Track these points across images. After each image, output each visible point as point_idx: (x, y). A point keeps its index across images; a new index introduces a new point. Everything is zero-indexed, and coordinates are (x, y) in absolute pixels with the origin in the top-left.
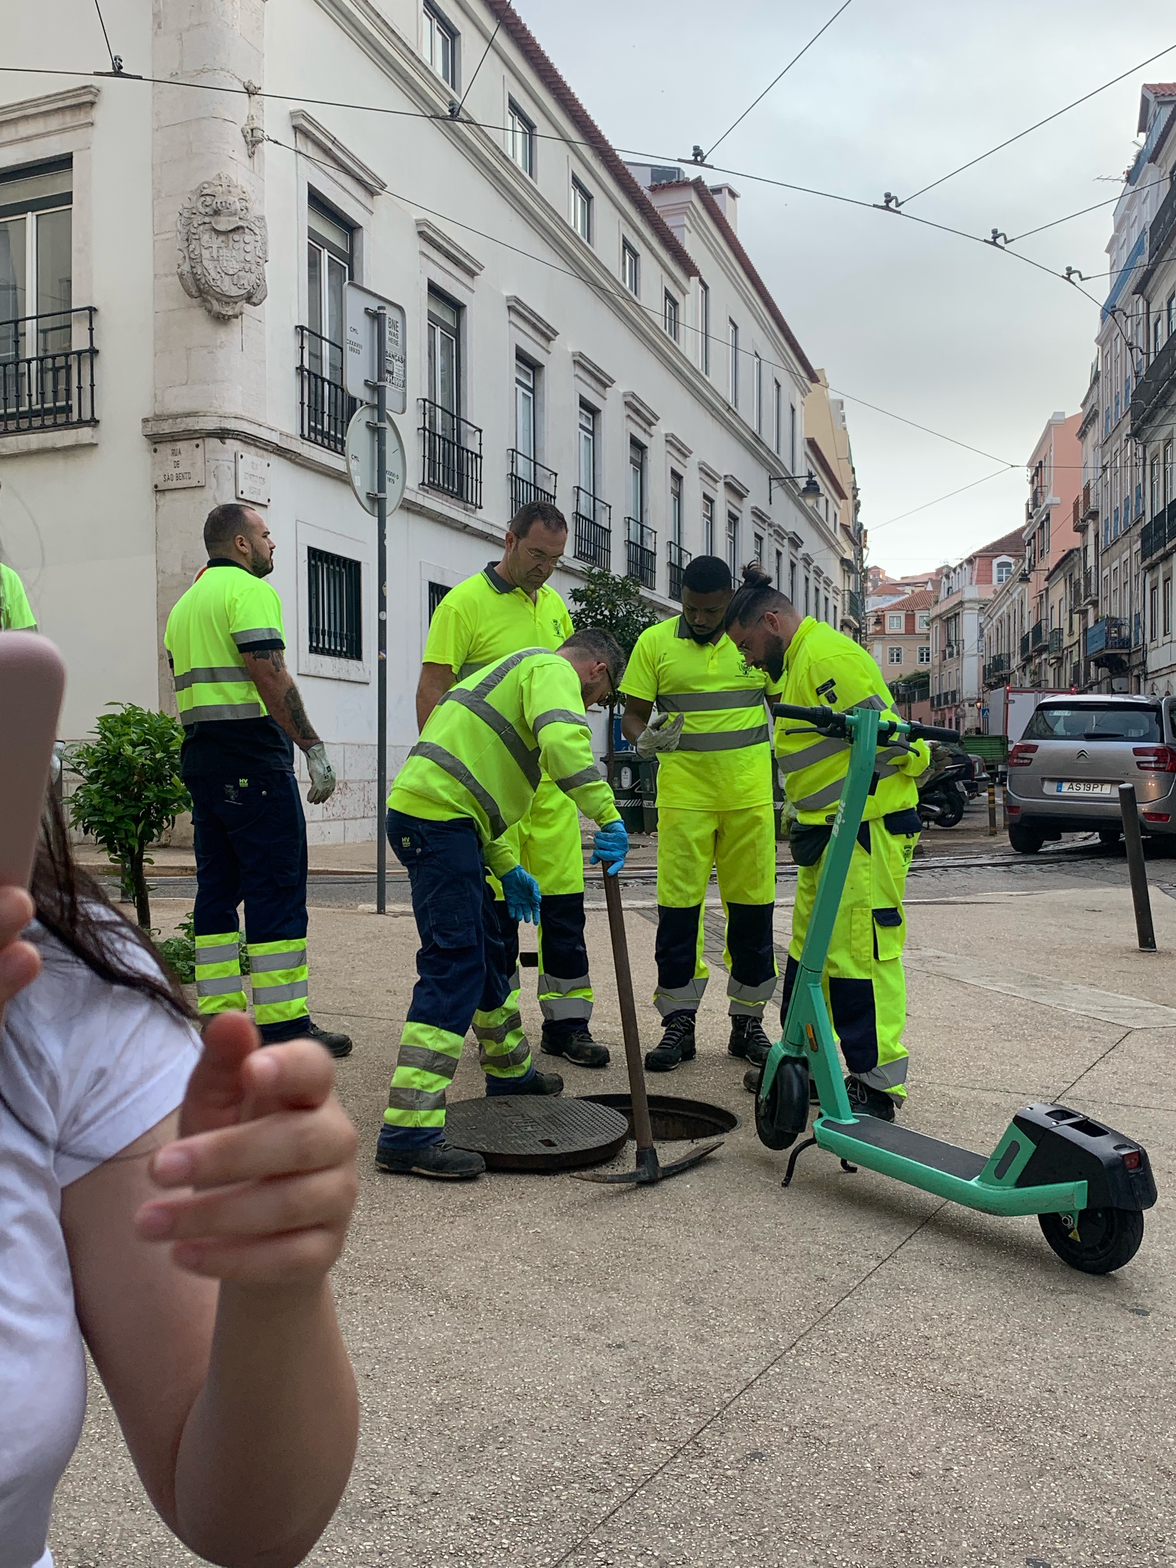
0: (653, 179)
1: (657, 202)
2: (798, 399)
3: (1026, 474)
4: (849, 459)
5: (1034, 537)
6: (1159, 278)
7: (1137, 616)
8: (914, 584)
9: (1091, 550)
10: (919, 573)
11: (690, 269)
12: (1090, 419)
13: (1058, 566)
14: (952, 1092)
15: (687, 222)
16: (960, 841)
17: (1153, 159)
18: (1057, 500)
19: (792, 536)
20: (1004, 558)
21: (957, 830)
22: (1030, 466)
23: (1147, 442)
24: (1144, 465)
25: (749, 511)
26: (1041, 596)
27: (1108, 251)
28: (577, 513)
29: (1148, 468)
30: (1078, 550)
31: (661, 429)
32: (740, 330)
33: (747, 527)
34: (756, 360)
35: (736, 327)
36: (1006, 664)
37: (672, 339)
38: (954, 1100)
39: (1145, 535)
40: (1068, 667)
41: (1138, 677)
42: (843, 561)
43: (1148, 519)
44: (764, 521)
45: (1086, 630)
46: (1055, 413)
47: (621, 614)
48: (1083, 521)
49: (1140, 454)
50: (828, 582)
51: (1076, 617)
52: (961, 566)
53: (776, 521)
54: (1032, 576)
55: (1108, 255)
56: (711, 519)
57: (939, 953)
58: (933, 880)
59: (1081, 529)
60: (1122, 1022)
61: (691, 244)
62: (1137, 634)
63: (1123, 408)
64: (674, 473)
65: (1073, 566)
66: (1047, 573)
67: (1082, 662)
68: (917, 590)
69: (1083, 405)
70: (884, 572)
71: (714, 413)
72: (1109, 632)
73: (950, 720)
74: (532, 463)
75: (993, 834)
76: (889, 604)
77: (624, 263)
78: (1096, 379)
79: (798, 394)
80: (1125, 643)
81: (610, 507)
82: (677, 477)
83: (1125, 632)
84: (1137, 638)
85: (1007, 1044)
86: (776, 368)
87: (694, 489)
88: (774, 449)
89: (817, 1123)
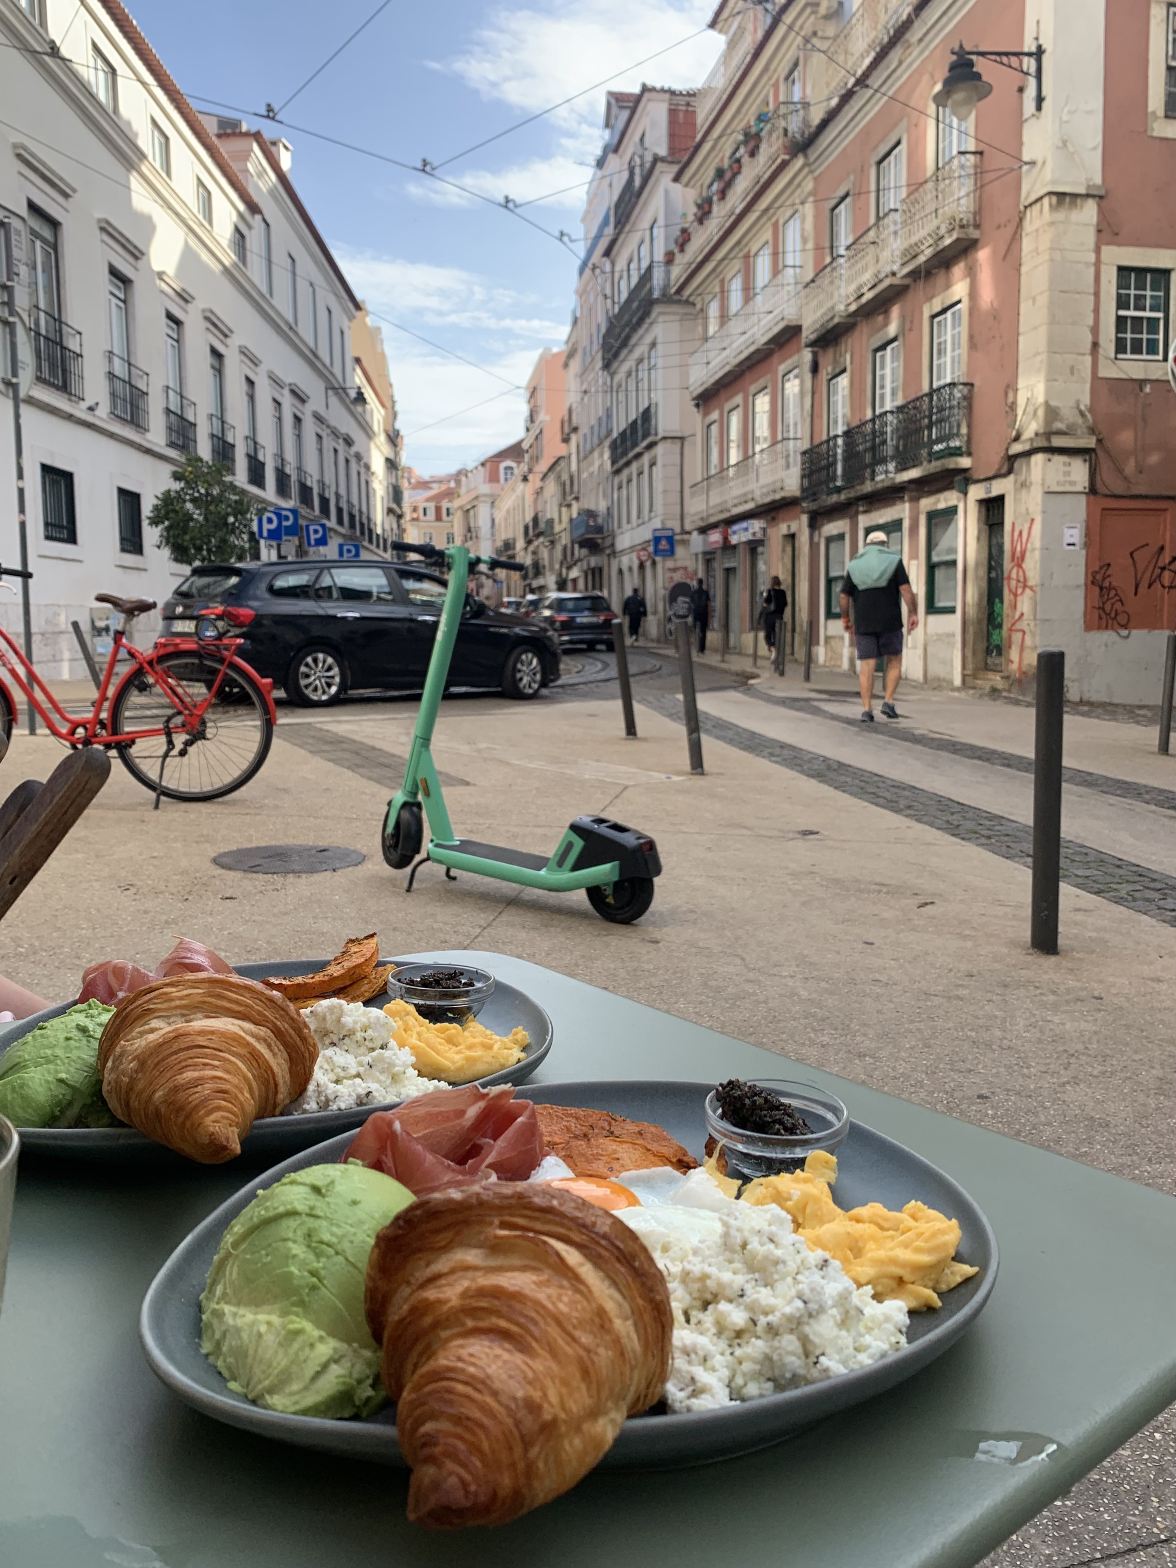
0: (218, 127)
1: (224, 148)
2: (346, 324)
3: (524, 395)
4: (387, 376)
5: (531, 446)
6: (621, 245)
7: (608, 509)
8: (441, 482)
9: (574, 458)
10: (441, 474)
11: (256, 210)
12: (571, 355)
13: (549, 469)
15: (250, 167)
17: (616, 150)
18: (548, 418)
19: (345, 436)
20: (509, 463)
22: (527, 388)
23: (614, 372)
24: (612, 391)
25: (311, 413)
26: (538, 493)
28: (168, 408)
29: (614, 393)
30: (564, 456)
31: (235, 341)
32: (297, 263)
33: (310, 427)
34: (312, 289)
35: (294, 261)
37: (241, 265)
39: (614, 447)
40: (559, 549)
41: (609, 555)
42: (385, 460)
43: (615, 434)
44: (323, 423)
45: (571, 519)
46: (545, 350)
47: (215, 492)
48: (568, 434)
49: (609, 383)
51: (564, 509)
52: (476, 468)
53: (333, 423)
54: (530, 477)
55: (583, 227)
56: (279, 419)
59: (566, 440)
60: (621, 782)
61: (254, 186)
62: (608, 523)
63: (596, 346)
64: (248, 379)
65: (561, 470)
66: (542, 475)
67: (569, 544)
68: (443, 486)
69: (566, 343)
70: (415, 471)
71: (278, 330)
72: (588, 521)
74: (126, 365)
76: (421, 497)
77: (199, 199)
78: (576, 322)
79: (346, 320)
80: (599, 529)
81: (195, 405)
82: (250, 382)
83: (600, 520)
84: (608, 527)
85: (547, 799)
86: (327, 297)
87: (264, 392)
88: (328, 362)
89: (430, 845)
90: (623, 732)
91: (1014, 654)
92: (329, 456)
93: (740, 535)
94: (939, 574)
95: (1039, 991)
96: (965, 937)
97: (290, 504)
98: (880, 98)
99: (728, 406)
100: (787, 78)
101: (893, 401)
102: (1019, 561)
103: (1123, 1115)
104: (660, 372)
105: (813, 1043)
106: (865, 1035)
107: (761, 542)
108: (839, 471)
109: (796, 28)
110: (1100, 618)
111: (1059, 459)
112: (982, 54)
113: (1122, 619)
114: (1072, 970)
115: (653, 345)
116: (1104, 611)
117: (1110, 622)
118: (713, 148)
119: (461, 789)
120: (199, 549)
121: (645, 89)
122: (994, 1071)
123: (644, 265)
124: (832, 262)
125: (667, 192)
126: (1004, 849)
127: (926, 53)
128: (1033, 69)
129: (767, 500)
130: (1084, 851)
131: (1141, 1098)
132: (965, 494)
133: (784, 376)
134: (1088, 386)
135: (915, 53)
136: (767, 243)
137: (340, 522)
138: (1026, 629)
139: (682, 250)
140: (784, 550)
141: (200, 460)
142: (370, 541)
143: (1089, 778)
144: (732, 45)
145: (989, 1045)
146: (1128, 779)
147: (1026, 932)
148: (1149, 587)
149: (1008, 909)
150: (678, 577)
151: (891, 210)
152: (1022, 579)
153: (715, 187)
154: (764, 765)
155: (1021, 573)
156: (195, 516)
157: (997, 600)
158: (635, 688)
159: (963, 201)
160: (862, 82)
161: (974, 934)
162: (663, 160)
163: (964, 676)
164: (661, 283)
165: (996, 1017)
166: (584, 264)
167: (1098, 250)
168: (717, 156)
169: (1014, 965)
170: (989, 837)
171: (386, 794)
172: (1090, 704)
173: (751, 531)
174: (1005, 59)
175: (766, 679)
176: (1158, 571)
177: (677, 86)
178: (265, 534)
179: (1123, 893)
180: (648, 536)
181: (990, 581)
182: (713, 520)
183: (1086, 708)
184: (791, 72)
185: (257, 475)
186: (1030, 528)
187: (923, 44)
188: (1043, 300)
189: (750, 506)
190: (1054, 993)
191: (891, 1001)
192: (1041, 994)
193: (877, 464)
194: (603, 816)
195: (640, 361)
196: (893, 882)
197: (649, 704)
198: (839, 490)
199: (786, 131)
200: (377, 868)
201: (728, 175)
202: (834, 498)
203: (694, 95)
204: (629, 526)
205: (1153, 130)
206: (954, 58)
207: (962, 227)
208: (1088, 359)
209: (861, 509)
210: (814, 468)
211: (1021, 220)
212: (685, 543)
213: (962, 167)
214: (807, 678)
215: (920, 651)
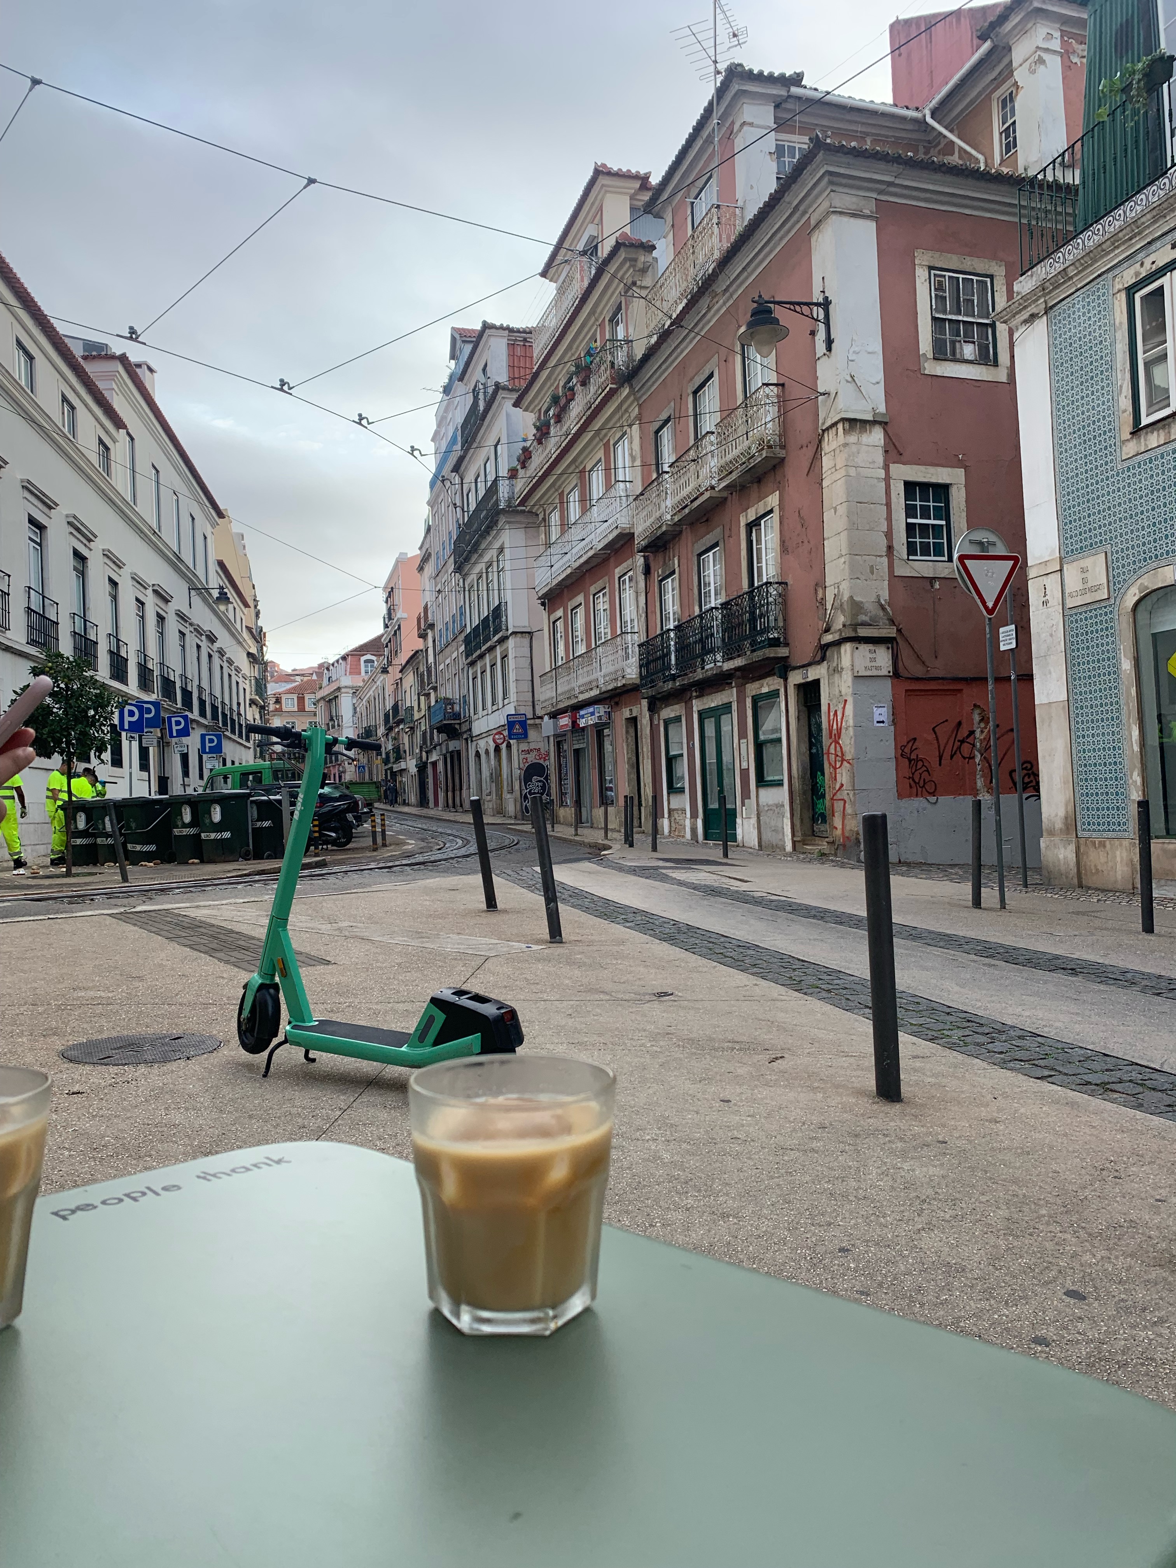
0: (85, 350)
1: (90, 368)
2: (209, 531)
3: (382, 596)
4: (250, 578)
5: (390, 641)
6: (469, 462)
7: (464, 697)
8: (303, 675)
9: (431, 651)
10: (305, 667)
11: (119, 424)
12: (426, 558)
13: (408, 662)
14: (374, 1007)
15: (114, 386)
16: (352, 856)
17: (461, 379)
18: (405, 615)
19: (208, 633)
20: (369, 657)
21: (349, 849)
22: (385, 588)
23: (466, 574)
24: (464, 591)
25: (174, 612)
26: (397, 684)
27: (433, 440)
28: (29, 608)
29: (467, 593)
30: (422, 651)
31: (98, 545)
32: (161, 474)
33: (172, 625)
34: (175, 497)
35: (157, 471)
36: (374, 733)
37: (105, 475)
38: (377, 1012)
39: (467, 641)
40: (419, 734)
41: (466, 739)
42: (249, 654)
43: (469, 630)
44: (186, 621)
45: (429, 707)
46: (401, 553)
47: (75, 687)
48: (424, 630)
49: (461, 584)
50: (238, 670)
51: (422, 698)
52: (338, 661)
53: (195, 621)
54: (390, 669)
55: (433, 444)
56: (142, 617)
57: (351, 924)
58: (337, 881)
59: (423, 636)
60: (482, 953)
61: (118, 404)
62: (464, 710)
63: (448, 552)
64: (111, 580)
65: (419, 663)
66: (400, 667)
67: (428, 730)
68: (306, 679)
69: (420, 548)
70: (278, 666)
71: (142, 535)
72: (446, 709)
73: (335, 775)
75: (375, 850)
76: (284, 689)
77: (63, 413)
78: (428, 530)
79: (209, 526)
80: (457, 716)
81: (57, 604)
82: (114, 583)
83: (457, 708)
84: (465, 713)
85: (409, 974)
86: (191, 505)
87: (128, 593)
88: (191, 566)
89: (288, 1028)
90: (484, 906)
91: (837, 822)
92: (191, 652)
93: (587, 719)
94: (768, 751)
95: (888, 1139)
96: (814, 1089)
97: (153, 697)
98: (694, 338)
99: (571, 605)
100: (611, 321)
101: (716, 599)
102: (836, 737)
103: (977, 1258)
104: (508, 573)
105: (677, 1208)
106: (727, 1194)
107: (606, 725)
108: (673, 662)
109: (619, 276)
110: (911, 787)
111: (864, 648)
112: (779, 303)
113: (930, 787)
114: (916, 1116)
115: (501, 550)
116: (913, 780)
117: (920, 789)
118: (548, 377)
119: (321, 968)
120: (58, 742)
121: (486, 326)
122: (853, 1222)
123: (491, 478)
124: (657, 478)
125: (508, 415)
126: (843, 1001)
127: (731, 302)
128: (821, 316)
129: (610, 687)
130: (916, 1001)
131: (992, 1240)
132: (786, 680)
133: (620, 578)
134: (886, 582)
135: (721, 302)
136: (600, 460)
137: (203, 713)
138: (846, 798)
139: (524, 467)
140: (627, 732)
141: (61, 656)
142: (233, 732)
143: (913, 932)
144: (561, 291)
145: (845, 1196)
146: (948, 932)
147: (870, 1082)
148: (952, 757)
149: (852, 1060)
150: (532, 758)
151: (708, 433)
152: (839, 754)
153: (551, 413)
154: (619, 930)
155: (838, 749)
156: (55, 710)
157: (819, 773)
158: (494, 863)
159: (769, 425)
160: (678, 322)
161: (822, 1086)
162: (505, 388)
163: (794, 843)
164: (506, 495)
165: (850, 1167)
166: (436, 476)
167: (886, 468)
168: (552, 385)
169: (862, 1115)
170: (829, 991)
171: (244, 977)
172: (908, 864)
173: (597, 715)
174: (798, 308)
175: (617, 850)
176: (957, 744)
177: (516, 324)
178: (126, 727)
179: (955, 1039)
180: (503, 721)
181: (811, 755)
182: (561, 706)
183: (905, 868)
184: (615, 315)
185: (119, 670)
186: (844, 708)
187: (727, 294)
188: (842, 510)
189: (595, 692)
190: (901, 1139)
191: (749, 1158)
192: (890, 1141)
193: (706, 654)
194: (465, 987)
195: (489, 565)
196: (745, 1039)
197: (508, 877)
198: (674, 678)
199: (612, 364)
200: (233, 1053)
201: (563, 401)
202: (670, 685)
203: (530, 333)
204: (485, 712)
205: (925, 369)
206: (755, 305)
207: (770, 447)
208: (885, 560)
209: (694, 694)
210: (651, 658)
211: (820, 442)
212: (537, 727)
213: (768, 396)
214: (654, 849)
215: (754, 821)
